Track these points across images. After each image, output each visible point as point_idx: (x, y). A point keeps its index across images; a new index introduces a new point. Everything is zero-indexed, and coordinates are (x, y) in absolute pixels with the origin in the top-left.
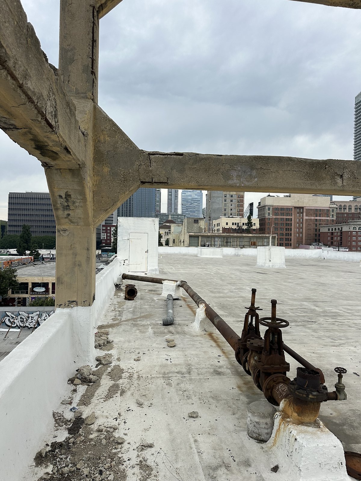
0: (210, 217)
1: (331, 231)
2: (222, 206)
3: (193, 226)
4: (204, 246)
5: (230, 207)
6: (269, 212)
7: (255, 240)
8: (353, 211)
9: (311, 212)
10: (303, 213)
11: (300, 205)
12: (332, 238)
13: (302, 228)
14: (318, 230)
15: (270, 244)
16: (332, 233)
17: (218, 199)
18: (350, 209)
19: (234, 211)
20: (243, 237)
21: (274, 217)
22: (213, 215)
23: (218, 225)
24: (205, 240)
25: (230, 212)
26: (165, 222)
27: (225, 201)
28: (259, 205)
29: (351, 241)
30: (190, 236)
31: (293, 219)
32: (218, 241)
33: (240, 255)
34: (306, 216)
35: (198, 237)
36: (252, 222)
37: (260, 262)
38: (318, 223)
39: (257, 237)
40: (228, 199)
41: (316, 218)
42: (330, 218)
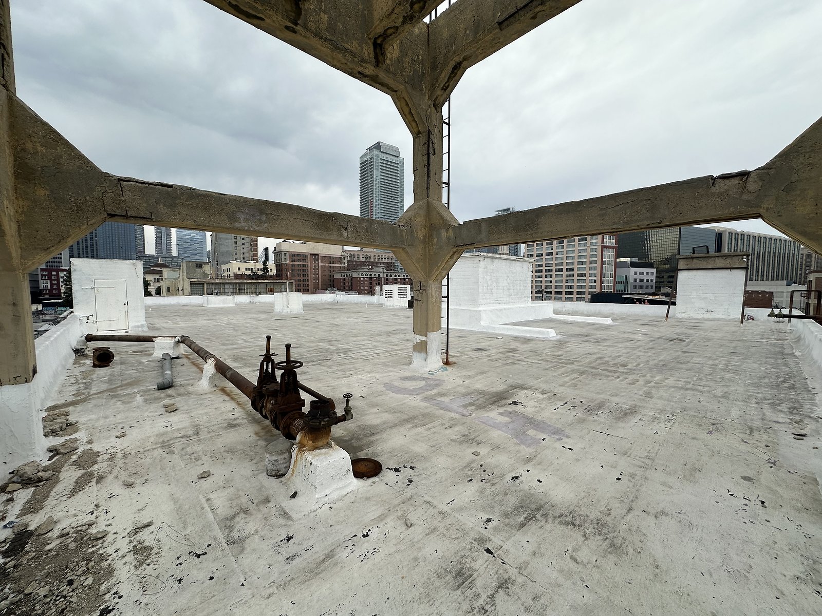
0: (217, 261)
1: (343, 277)
2: (232, 249)
3: (195, 271)
4: (212, 294)
5: (242, 251)
6: (285, 257)
7: (272, 287)
8: (361, 259)
9: (326, 259)
10: (318, 260)
11: (316, 252)
12: (344, 284)
13: (318, 274)
14: (332, 276)
15: (288, 290)
16: (344, 279)
17: (227, 241)
18: (358, 257)
19: (246, 255)
20: (259, 284)
21: (291, 263)
22: (221, 259)
23: (229, 270)
24: (213, 287)
25: (242, 256)
26: (152, 266)
27: (236, 243)
28: (275, 250)
29: (360, 286)
30: (192, 283)
31: (309, 266)
32: (229, 289)
33: (256, 303)
34: (321, 262)
35: (203, 284)
36: (268, 268)
37: (278, 308)
38: (332, 270)
39: (274, 284)
40: (239, 241)
41: (330, 265)
42: (342, 265)
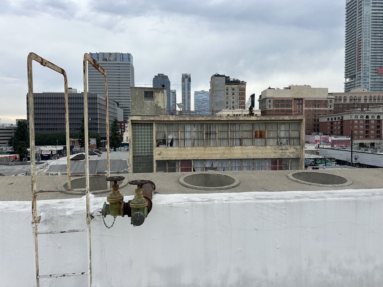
1: (330, 120)
2: (224, 99)
5: (232, 100)
6: (270, 104)
8: (348, 102)
9: (310, 103)
10: (302, 104)
11: (300, 97)
12: (332, 128)
14: (317, 120)
16: (332, 123)
17: (220, 93)
18: (345, 100)
19: (236, 104)
21: (275, 109)
25: (232, 105)
27: (227, 94)
28: (260, 98)
30: (134, 123)
31: (293, 110)
32: (191, 132)
34: (306, 107)
36: (254, 113)
38: (317, 113)
40: (230, 92)
41: (315, 109)
42: (328, 109)
